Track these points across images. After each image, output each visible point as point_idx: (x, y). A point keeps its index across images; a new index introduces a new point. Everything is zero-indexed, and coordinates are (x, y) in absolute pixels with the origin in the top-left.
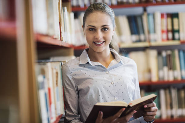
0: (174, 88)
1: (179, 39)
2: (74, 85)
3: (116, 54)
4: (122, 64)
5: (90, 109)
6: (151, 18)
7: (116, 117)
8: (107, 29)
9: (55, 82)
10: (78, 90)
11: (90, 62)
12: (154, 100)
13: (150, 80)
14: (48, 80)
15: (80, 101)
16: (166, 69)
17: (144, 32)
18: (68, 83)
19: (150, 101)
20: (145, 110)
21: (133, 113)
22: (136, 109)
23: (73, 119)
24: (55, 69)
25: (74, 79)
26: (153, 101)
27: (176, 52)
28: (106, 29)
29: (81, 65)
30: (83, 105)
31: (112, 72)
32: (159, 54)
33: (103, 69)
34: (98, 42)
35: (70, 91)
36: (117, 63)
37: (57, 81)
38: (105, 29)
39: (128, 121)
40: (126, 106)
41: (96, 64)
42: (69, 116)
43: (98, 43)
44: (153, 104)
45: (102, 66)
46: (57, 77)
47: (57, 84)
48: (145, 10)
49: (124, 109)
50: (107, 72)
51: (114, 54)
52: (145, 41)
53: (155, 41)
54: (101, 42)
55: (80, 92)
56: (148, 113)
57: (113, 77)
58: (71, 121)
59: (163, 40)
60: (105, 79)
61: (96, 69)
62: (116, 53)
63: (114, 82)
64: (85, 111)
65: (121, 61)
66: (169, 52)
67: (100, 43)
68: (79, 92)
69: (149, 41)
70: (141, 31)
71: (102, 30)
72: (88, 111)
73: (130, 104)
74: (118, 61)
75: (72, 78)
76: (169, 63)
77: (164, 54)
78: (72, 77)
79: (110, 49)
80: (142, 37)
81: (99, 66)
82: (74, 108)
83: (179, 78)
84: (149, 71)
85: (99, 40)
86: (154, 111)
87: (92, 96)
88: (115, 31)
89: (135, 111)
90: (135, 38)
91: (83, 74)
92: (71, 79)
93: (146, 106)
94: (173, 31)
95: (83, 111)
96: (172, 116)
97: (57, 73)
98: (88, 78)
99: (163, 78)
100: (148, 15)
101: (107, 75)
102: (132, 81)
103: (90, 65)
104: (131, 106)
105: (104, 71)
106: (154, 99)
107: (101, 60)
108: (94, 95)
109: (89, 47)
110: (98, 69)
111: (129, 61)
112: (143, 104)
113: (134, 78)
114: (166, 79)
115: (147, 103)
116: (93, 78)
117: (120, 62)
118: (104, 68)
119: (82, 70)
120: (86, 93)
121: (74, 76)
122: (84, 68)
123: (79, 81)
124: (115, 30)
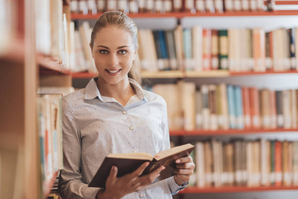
0: (218, 140)
1: (227, 69)
2: (76, 130)
3: (138, 88)
4: (145, 101)
5: (99, 165)
6: (187, 34)
7: (136, 175)
8: (126, 51)
9: (53, 124)
10: (82, 136)
11: (100, 97)
12: (190, 153)
13: (183, 128)
14: (46, 119)
15: (83, 153)
16: (206, 112)
17: (176, 56)
18: (67, 126)
19: (184, 154)
20: (177, 167)
21: (159, 170)
22: (165, 165)
23: (72, 178)
24: (54, 104)
25: (76, 120)
26: (188, 154)
27: (223, 88)
28: (124, 52)
29: (86, 101)
30: (88, 159)
31: (131, 112)
32: (198, 89)
33: (118, 108)
34: (113, 70)
35: (70, 138)
36: (139, 100)
37: (55, 122)
38: (122, 51)
39: (152, 181)
40: (151, 159)
41: (109, 99)
42: (66, 174)
43: (112, 72)
44: (189, 158)
45: (116, 104)
46: (56, 116)
47: (55, 125)
48: (179, 23)
49: (148, 164)
50: (124, 112)
51: (135, 88)
52: (177, 69)
53: (193, 69)
54: (116, 70)
55: (84, 140)
56: (182, 171)
57: (133, 120)
58: (69, 181)
59: (204, 69)
60: (121, 121)
61: (109, 107)
62: (138, 85)
63: (134, 127)
64: (90, 168)
65: (145, 97)
66: (212, 88)
67: (114, 72)
68: (82, 139)
69: (184, 70)
70: (171, 53)
71: (118, 53)
72: (94, 167)
73: (157, 157)
74: (140, 97)
75: (73, 119)
76: (211, 104)
77: (205, 89)
78: (74, 117)
79: (129, 80)
80: (174, 63)
81: (113, 102)
82: (74, 163)
83: (226, 127)
84: (182, 114)
85: (114, 68)
86: (189, 169)
87: (101, 146)
88: (137, 54)
89: (163, 168)
90: (162, 63)
91: (90, 114)
92: (71, 120)
93: (178, 161)
94: (220, 57)
95: (88, 167)
96: (213, 184)
97: (56, 110)
98: (97, 120)
99: (202, 126)
100: (184, 30)
101: (124, 117)
102: (160, 126)
103: (100, 100)
104: (158, 159)
105: (120, 110)
106: (190, 151)
107: (115, 94)
108: (104, 144)
109: (98, 76)
110: (111, 108)
111: (156, 98)
112: (175, 158)
113: (162, 123)
114: (206, 127)
115: (180, 156)
116: (103, 119)
117: (143, 100)
118: (120, 106)
119: (87, 108)
120: (92, 142)
121: (76, 115)
122: (91, 105)
123: (83, 124)
124: (137, 52)
